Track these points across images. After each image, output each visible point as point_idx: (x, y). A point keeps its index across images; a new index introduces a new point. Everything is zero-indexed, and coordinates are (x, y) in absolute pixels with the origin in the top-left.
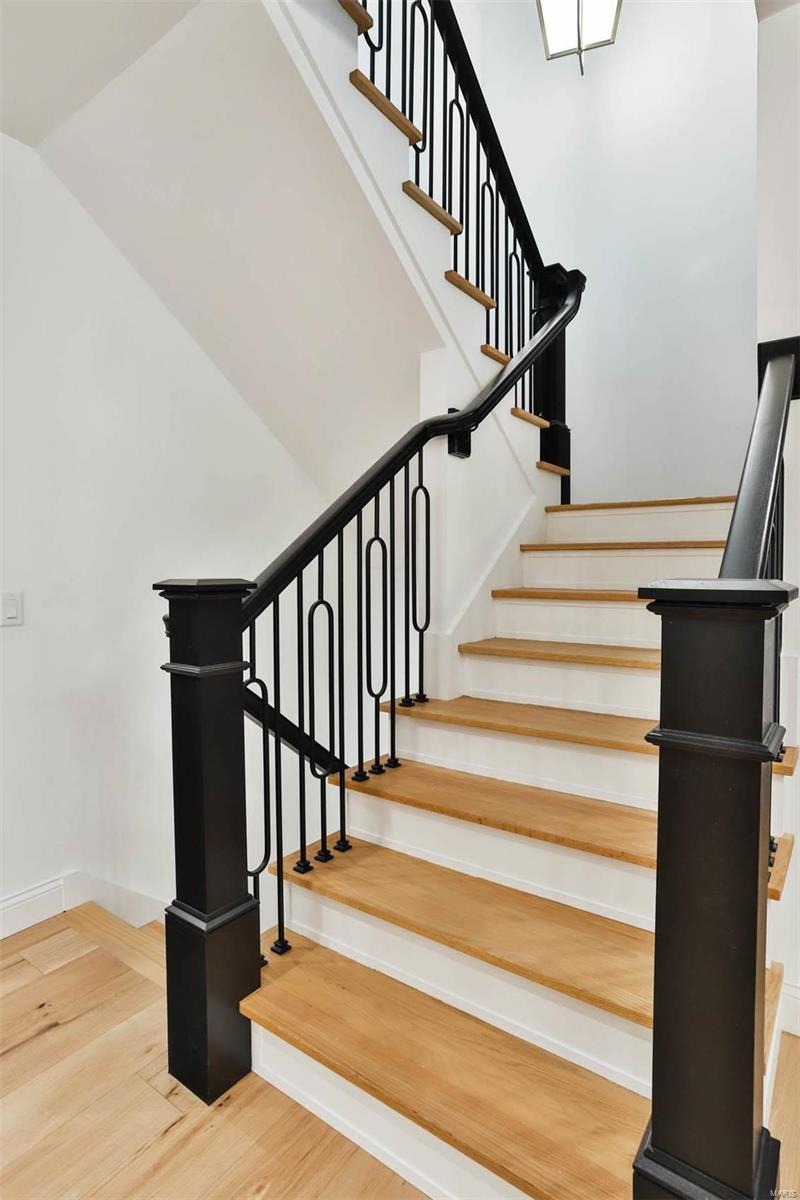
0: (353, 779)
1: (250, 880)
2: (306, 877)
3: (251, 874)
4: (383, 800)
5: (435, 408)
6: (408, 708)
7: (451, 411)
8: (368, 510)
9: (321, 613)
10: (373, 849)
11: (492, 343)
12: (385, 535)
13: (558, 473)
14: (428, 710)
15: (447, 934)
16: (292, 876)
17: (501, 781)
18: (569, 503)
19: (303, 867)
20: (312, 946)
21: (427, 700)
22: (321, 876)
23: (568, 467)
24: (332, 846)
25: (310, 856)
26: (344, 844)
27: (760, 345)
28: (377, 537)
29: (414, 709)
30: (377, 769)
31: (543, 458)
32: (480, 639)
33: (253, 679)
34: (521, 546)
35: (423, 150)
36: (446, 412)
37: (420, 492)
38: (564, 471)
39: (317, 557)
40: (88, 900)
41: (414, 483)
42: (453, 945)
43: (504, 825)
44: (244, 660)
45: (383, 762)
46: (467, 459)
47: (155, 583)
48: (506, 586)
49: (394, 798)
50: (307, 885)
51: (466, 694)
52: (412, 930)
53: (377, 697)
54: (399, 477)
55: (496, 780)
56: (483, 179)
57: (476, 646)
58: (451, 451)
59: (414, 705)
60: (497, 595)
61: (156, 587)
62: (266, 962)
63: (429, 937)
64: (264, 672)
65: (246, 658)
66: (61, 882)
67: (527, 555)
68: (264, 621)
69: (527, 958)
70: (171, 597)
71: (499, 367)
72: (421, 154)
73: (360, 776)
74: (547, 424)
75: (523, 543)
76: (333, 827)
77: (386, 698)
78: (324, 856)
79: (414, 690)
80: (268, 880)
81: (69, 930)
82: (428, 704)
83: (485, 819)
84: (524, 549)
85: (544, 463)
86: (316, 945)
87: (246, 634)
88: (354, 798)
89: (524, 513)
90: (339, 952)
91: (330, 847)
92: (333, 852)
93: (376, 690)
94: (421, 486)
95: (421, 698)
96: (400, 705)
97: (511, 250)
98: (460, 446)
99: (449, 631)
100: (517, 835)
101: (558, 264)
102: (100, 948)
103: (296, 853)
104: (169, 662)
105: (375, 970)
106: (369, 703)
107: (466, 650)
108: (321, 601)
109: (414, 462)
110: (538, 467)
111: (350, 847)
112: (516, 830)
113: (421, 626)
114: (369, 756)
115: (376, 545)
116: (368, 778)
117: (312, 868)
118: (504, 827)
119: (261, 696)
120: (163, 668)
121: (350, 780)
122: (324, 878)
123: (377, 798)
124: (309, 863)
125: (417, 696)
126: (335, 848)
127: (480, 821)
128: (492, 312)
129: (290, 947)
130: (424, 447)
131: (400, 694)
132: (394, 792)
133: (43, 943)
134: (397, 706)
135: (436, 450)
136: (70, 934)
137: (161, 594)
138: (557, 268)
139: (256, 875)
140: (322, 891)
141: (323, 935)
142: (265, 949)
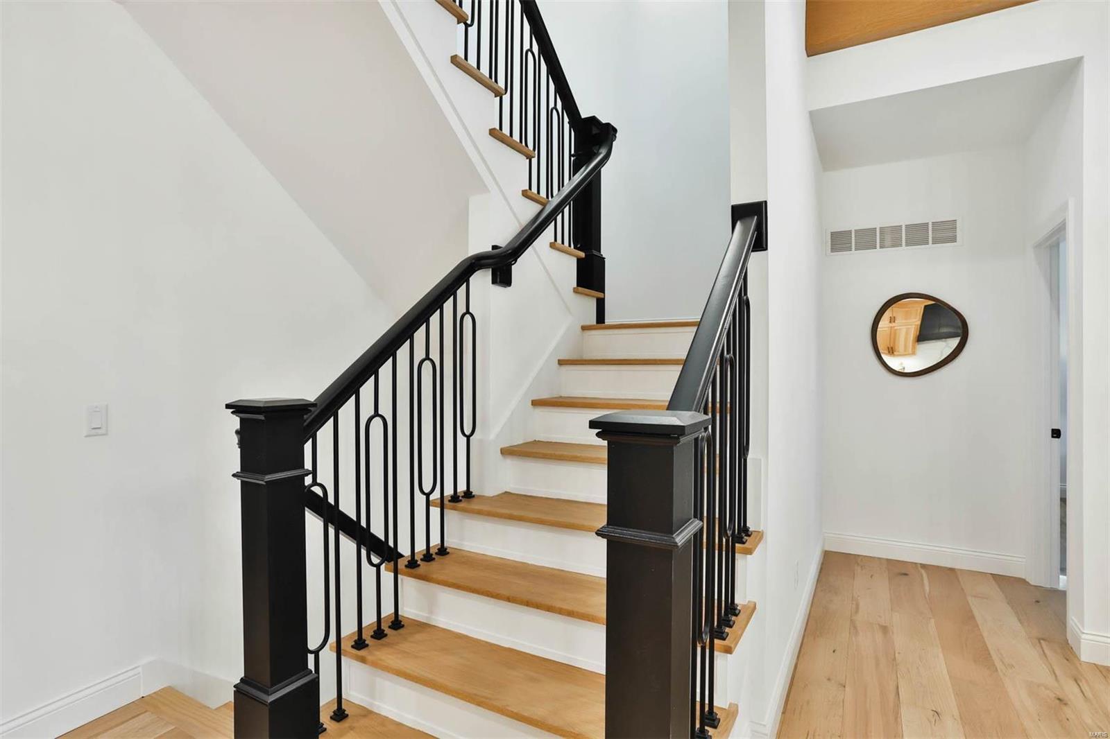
0: (406, 566)
1: (311, 658)
2: (362, 653)
3: (311, 652)
4: (431, 584)
5: (480, 245)
6: (456, 504)
7: (494, 247)
8: (420, 335)
9: (377, 424)
10: (422, 626)
11: (534, 189)
12: (435, 355)
13: (593, 296)
14: (474, 505)
15: (475, 695)
16: (350, 653)
17: (531, 565)
18: (604, 323)
19: (360, 644)
20: (367, 713)
21: (474, 496)
22: (376, 652)
23: (603, 291)
24: (387, 625)
25: (367, 635)
26: (397, 623)
27: (733, 207)
28: (427, 358)
29: (460, 505)
30: (428, 557)
31: (579, 284)
32: (521, 442)
33: (315, 483)
34: (559, 360)
35: (471, 25)
36: (490, 249)
37: (467, 317)
38: (600, 295)
39: (373, 376)
40: (165, 685)
41: (461, 309)
42: (479, 704)
43: (527, 602)
44: (306, 467)
45: (433, 551)
46: (509, 288)
47: (227, 402)
48: (544, 395)
49: (439, 582)
50: (363, 660)
51: (508, 491)
52: (449, 694)
53: (428, 495)
54: (448, 305)
55: (528, 564)
56: (526, 46)
57: (516, 449)
58: (494, 282)
59: (461, 501)
60: (536, 403)
61: (228, 406)
62: (325, 729)
63: (462, 699)
64: (325, 476)
65: (308, 465)
66: (140, 669)
67: (565, 368)
68: (325, 434)
69: (538, 712)
70: (242, 415)
71: (539, 207)
72: (469, 28)
73: (412, 564)
74: (582, 254)
75: (561, 358)
76: (388, 610)
77: (436, 495)
78: (379, 634)
79: (462, 487)
80: (328, 656)
81: (147, 713)
82: (474, 500)
83: (513, 597)
84: (561, 363)
85: (580, 288)
86: (371, 712)
87: (308, 447)
88: (407, 583)
89: (561, 332)
90: (390, 717)
91: (384, 626)
92: (387, 631)
93: (427, 489)
94: (468, 312)
95: (468, 494)
96: (449, 501)
97: (552, 105)
98: (503, 277)
99: (492, 436)
100: (538, 610)
101: (594, 116)
102: (175, 728)
103: (354, 633)
104: (239, 470)
105: (419, 730)
106: (420, 500)
107: (507, 452)
108: (376, 414)
109: (461, 292)
110: (574, 291)
111: (403, 626)
112: (538, 606)
113: (467, 432)
114: (420, 546)
115: (427, 364)
116: (419, 565)
117: (367, 645)
118: (528, 604)
119: (321, 495)
120: (234, 475)
121: (404, 567)
122: (378, 653)
123: (427, 583)
124: (365, 640)
125: (465, 493)
126: (390, 627)
127: (509, 599)
128: (534, 161)
129: (347, 715)
130: (471, 279)
131: (449, 491)
132: (441, 577)
133: (122, 726)
134: (446, 502)
135: (481, 281)
136: (146, 718)
137: (232, 413)
138: (593, 120)
139: (316, 653)
140: (375, 665)
141: (377, 703)
142: (325, 718)
